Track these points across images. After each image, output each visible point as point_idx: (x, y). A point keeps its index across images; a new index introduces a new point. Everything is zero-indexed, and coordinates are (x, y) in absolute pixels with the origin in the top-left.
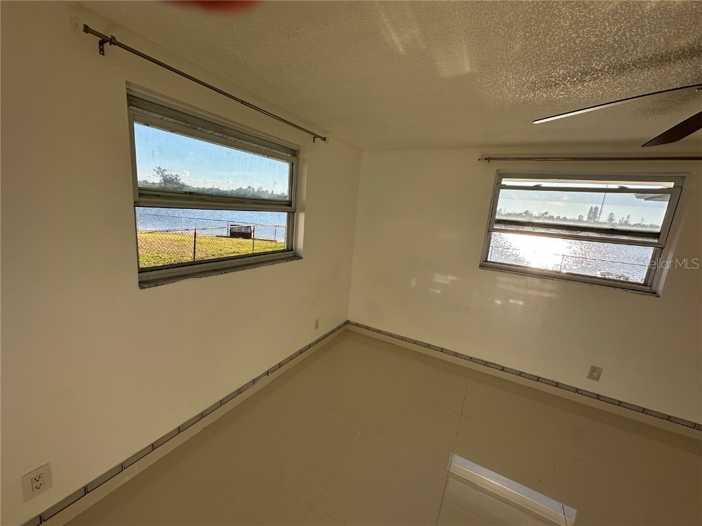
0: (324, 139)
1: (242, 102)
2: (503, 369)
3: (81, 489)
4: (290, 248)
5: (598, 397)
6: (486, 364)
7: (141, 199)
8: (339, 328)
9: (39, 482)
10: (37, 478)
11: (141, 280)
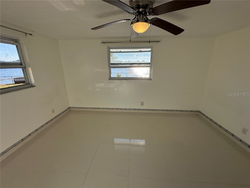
0: (31, 35)
2: (121, 109)
4: (28, 83)
5: (144, 110)
6: (117, 109)
8: (66, 110)
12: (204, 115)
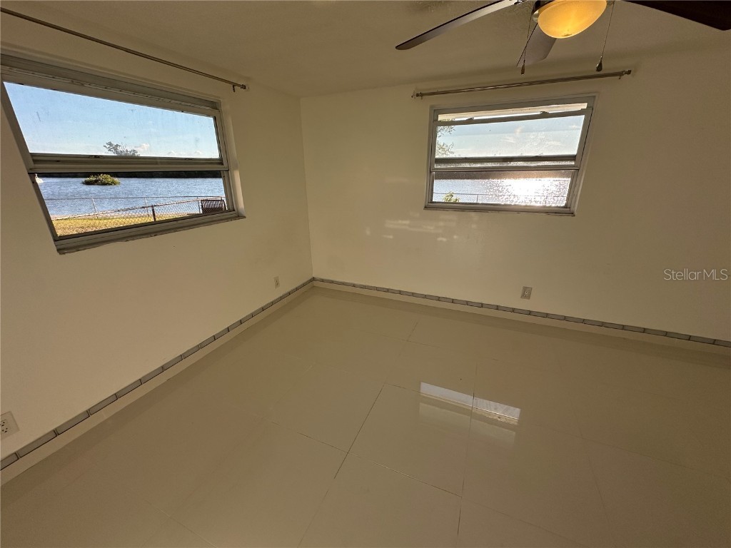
0: (244, 87)
1: (127, 51)
2: (453, 301)
3: (51, 432)
4: (231, 209)
5: (530, 313)
6: (439, 299)
7: (37, 166)
8: (304, 285)
9: (5, 427)
11: (59, 247)
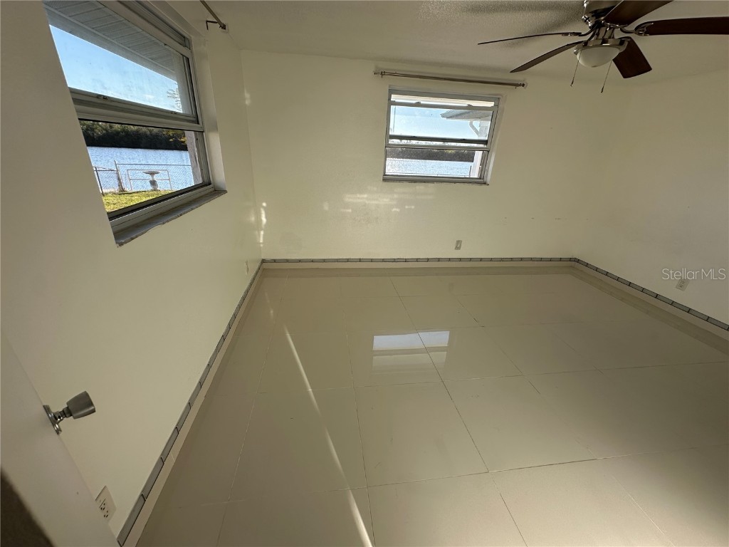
0: (223, 26)
3: (139, 498)
4: (206, 181)
9: (106, 510)
10: (103, 506)
12: (587, 265)
